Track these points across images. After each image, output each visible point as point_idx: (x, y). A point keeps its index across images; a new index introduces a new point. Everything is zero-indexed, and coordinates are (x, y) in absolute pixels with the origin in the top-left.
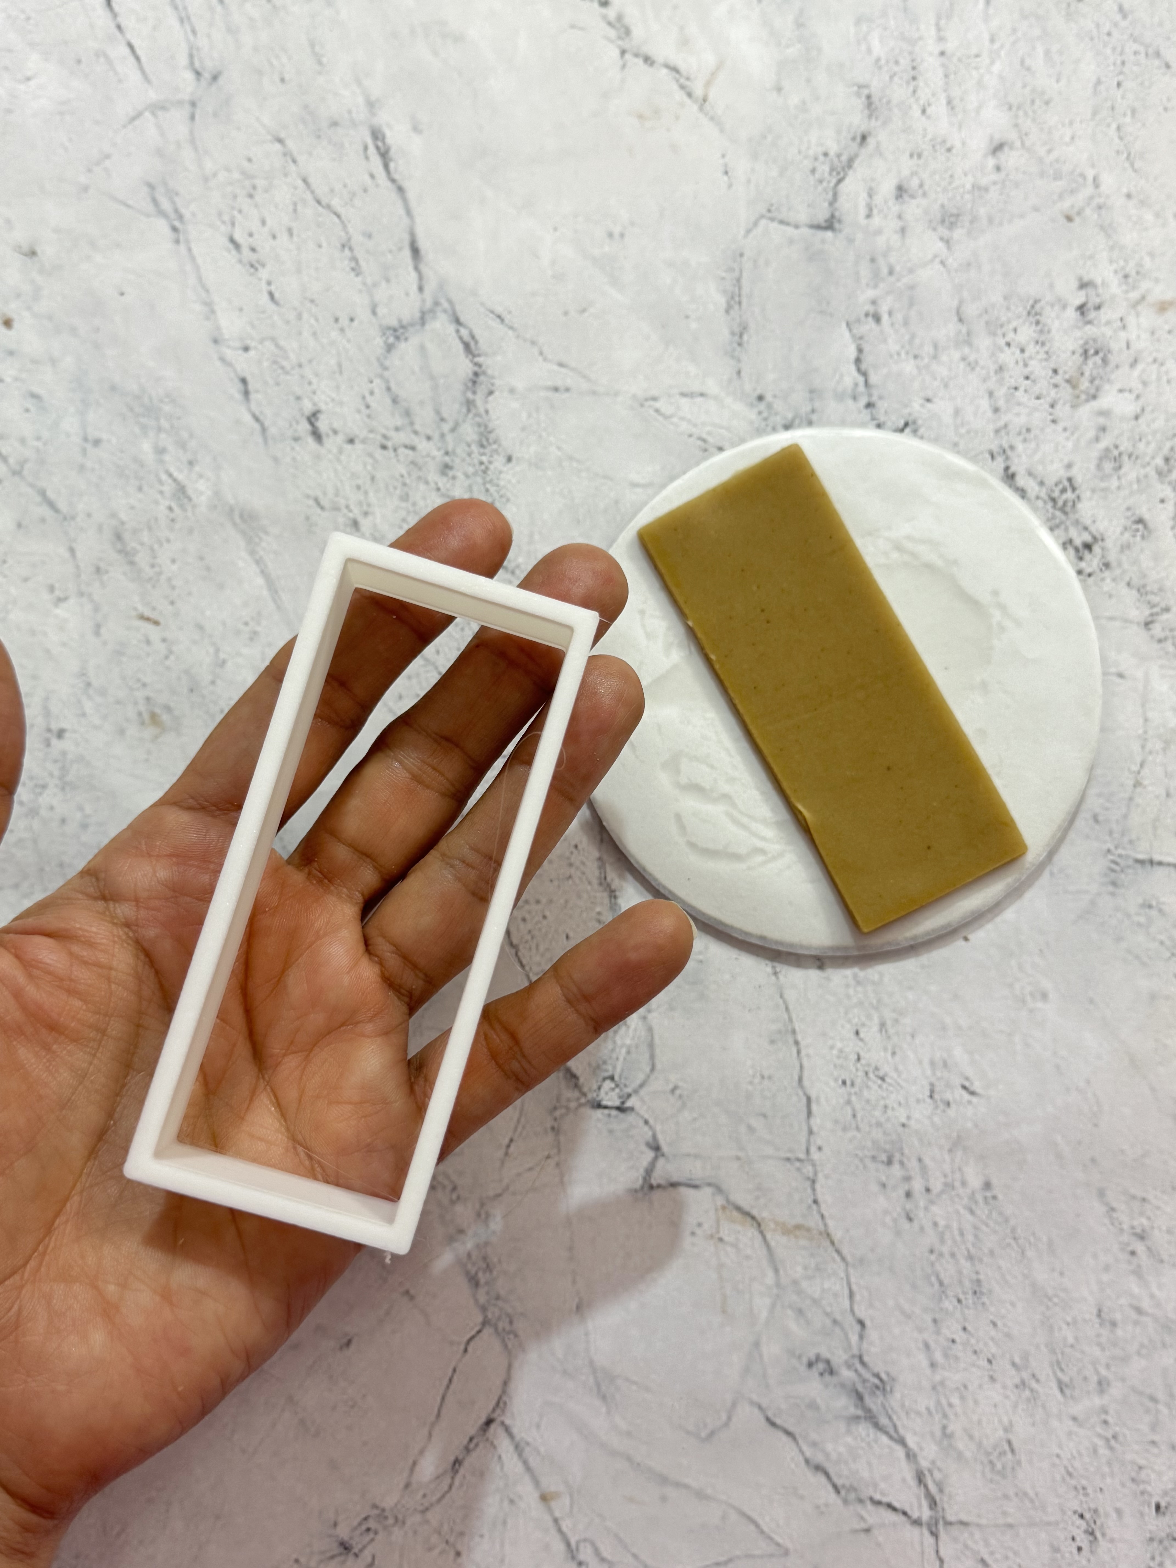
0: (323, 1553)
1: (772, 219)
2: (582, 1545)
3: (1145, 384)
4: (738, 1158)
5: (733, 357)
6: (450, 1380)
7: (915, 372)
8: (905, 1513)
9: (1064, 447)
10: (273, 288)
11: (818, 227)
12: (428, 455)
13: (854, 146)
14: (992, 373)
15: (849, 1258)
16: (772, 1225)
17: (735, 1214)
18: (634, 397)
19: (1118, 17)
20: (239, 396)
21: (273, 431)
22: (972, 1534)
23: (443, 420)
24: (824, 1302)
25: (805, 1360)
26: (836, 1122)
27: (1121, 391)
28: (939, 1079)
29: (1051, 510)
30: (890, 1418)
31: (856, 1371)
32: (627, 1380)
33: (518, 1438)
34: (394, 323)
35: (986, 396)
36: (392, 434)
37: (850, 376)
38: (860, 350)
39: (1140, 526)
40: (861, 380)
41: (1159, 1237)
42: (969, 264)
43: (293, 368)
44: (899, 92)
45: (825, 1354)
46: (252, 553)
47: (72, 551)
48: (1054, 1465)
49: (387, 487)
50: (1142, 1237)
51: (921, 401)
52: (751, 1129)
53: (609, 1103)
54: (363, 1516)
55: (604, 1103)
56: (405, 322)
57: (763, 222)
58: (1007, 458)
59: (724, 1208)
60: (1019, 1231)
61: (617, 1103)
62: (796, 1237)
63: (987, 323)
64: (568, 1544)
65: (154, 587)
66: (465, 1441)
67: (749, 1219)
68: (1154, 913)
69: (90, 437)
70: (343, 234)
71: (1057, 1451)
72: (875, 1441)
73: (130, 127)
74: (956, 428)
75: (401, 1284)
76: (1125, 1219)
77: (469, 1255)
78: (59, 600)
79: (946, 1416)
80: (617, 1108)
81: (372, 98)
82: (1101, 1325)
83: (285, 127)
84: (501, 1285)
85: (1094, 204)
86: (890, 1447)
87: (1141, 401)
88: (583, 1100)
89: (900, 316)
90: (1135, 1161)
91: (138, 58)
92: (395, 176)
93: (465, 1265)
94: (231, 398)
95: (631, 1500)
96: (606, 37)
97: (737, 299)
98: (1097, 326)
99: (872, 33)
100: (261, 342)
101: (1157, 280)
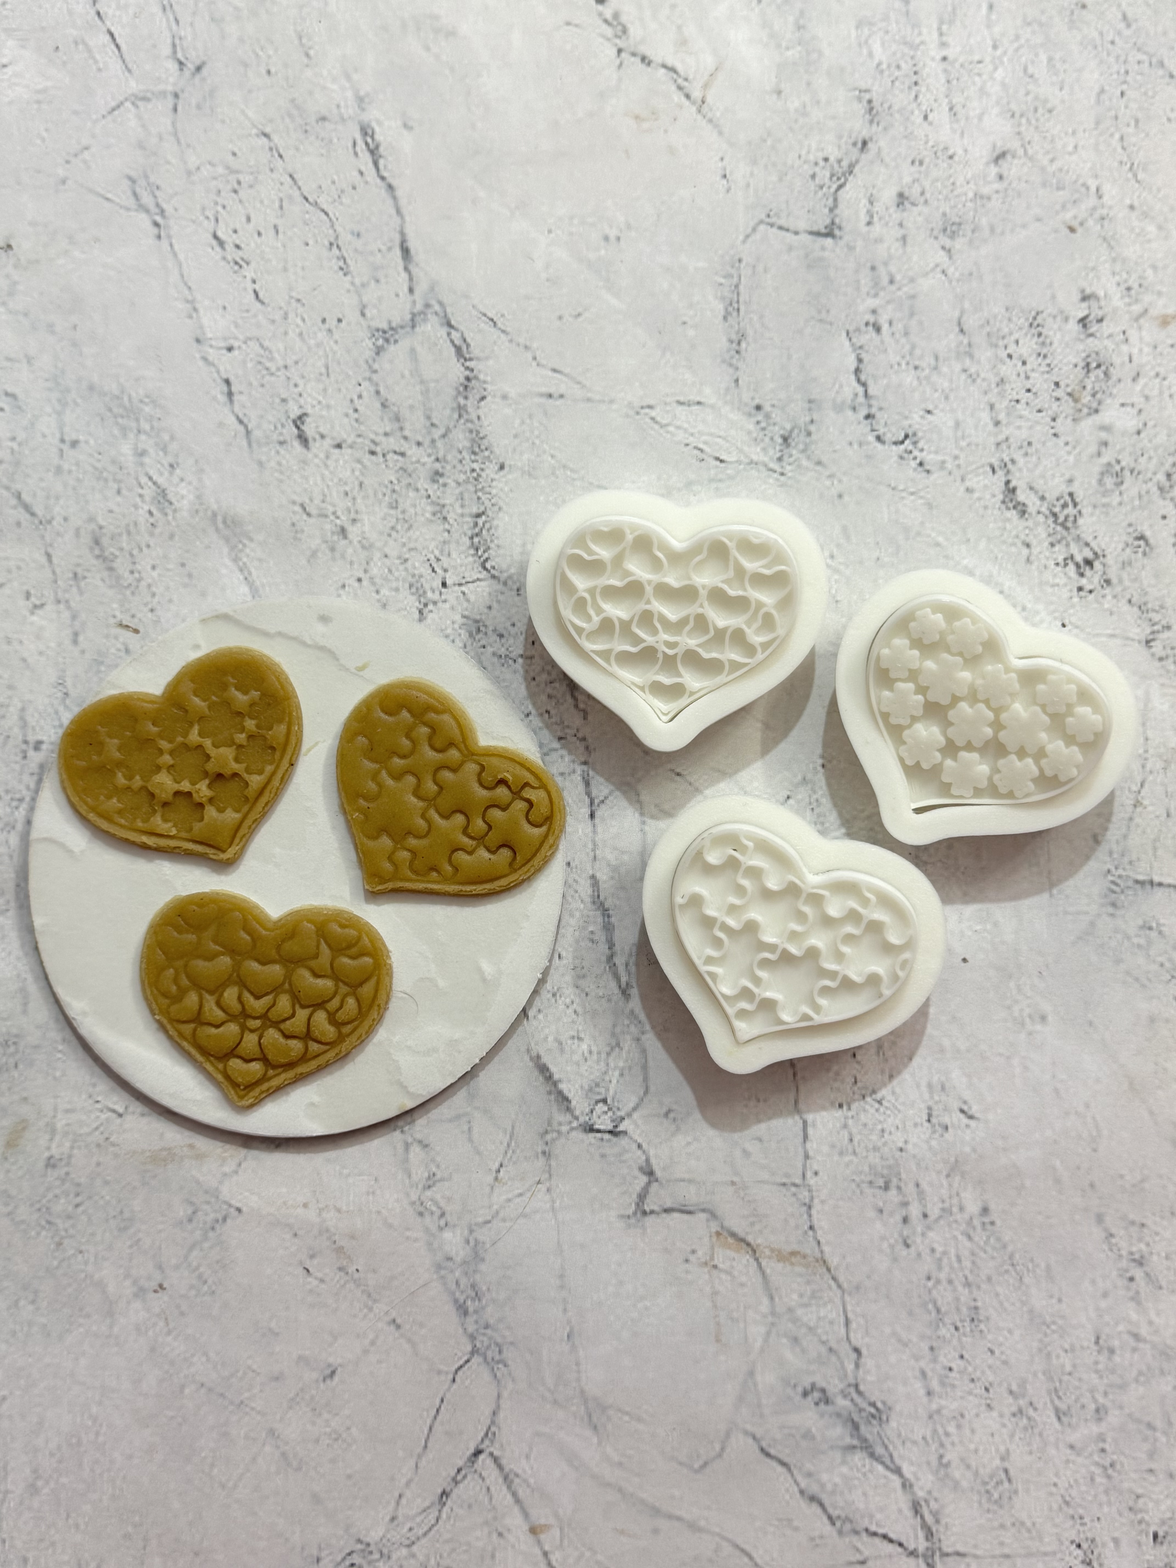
1: (772, 225)
3: (1147, 398)
4: (733, 1183)
5: (731, 365)
6: (438, 1412)
7: (915, 383)
8: (901, 1545)
9: (1065, 461)
10: (257, 287)
11: (818, 234)
12: (418, 462)
13: (855, 153)
14: (993, 386)
15: (845, 1286)
16: (767, 1252)
17: (730, 1240)
18: (630, 405)
19: (1122, 26)
20: (222, 398)
21: (257, 434)
22: (968, 1566)
23: (433, 425)
24: (819, 1331)
25: (800, 1390)
26: (833, 1146)
27: (1123, 405)
28: (936, 1103)
29: (1052, 525)
30: (886, 1448)
31: (852, 1400)
32: (620, 1410)
33: (507, 1470)
34: (385, 326)
35: (987, 409)
36: (380, 439)
37: (850, 386)
38: (860, 360)
39: (1142, 543)
40: (860, 390)
41: (1156, 1262)
42: (971, 274)
43: (278, 369)
44: (900, 98)
45: (821, 1382)
46: (236, 560)
47: (49, 556)
48: (1051, 1494)
49: (375, 494)
50: (1140, 1263)
51: (923, 413)
52: (746, 1153)
53: (602, 1127)
54: (347, 1551)
55: (596, 1127)
56: (394, 325)
57: (762, 227)
58: (1008, 472)
59: (718, 1234)
60: (1017, 1256)
61: (610, 1127)
62: (792, 1264)
63: (989, 334)
65: (133, 593)
66: (454, 1472)
67: (744, 1246)
68: (1154, 934)
69: (67, 438)
70: (331, 231)
71: (1055, 1480)
72: (871, 1471)
73: (109, 118)
74: (956, 441)
75: (387, 1313)
76: (1123, 1244)
77: (457, 1283)
78: (36, 607)
79: (942, 1445)
80: (610, 1132)
81: (362, 93)
82: (1099, 1352)
83: (271, 121)
84: (491, 1314)
85: (1097, 215)
86: (885, 1477)
87: (1143, 416)
88: (575, 1124)
89: (900, 326)
90: (1134, 1186)
91: (118, 47)
92: (385, 174)
93: (453, 1294)
94: (215, 398)
95: (622, 1532)
96: (602, 35)
97: (736, 306)
98: (1100, 339)
99: (874, 37)
100: (245, 342)
101: (1160, 294)
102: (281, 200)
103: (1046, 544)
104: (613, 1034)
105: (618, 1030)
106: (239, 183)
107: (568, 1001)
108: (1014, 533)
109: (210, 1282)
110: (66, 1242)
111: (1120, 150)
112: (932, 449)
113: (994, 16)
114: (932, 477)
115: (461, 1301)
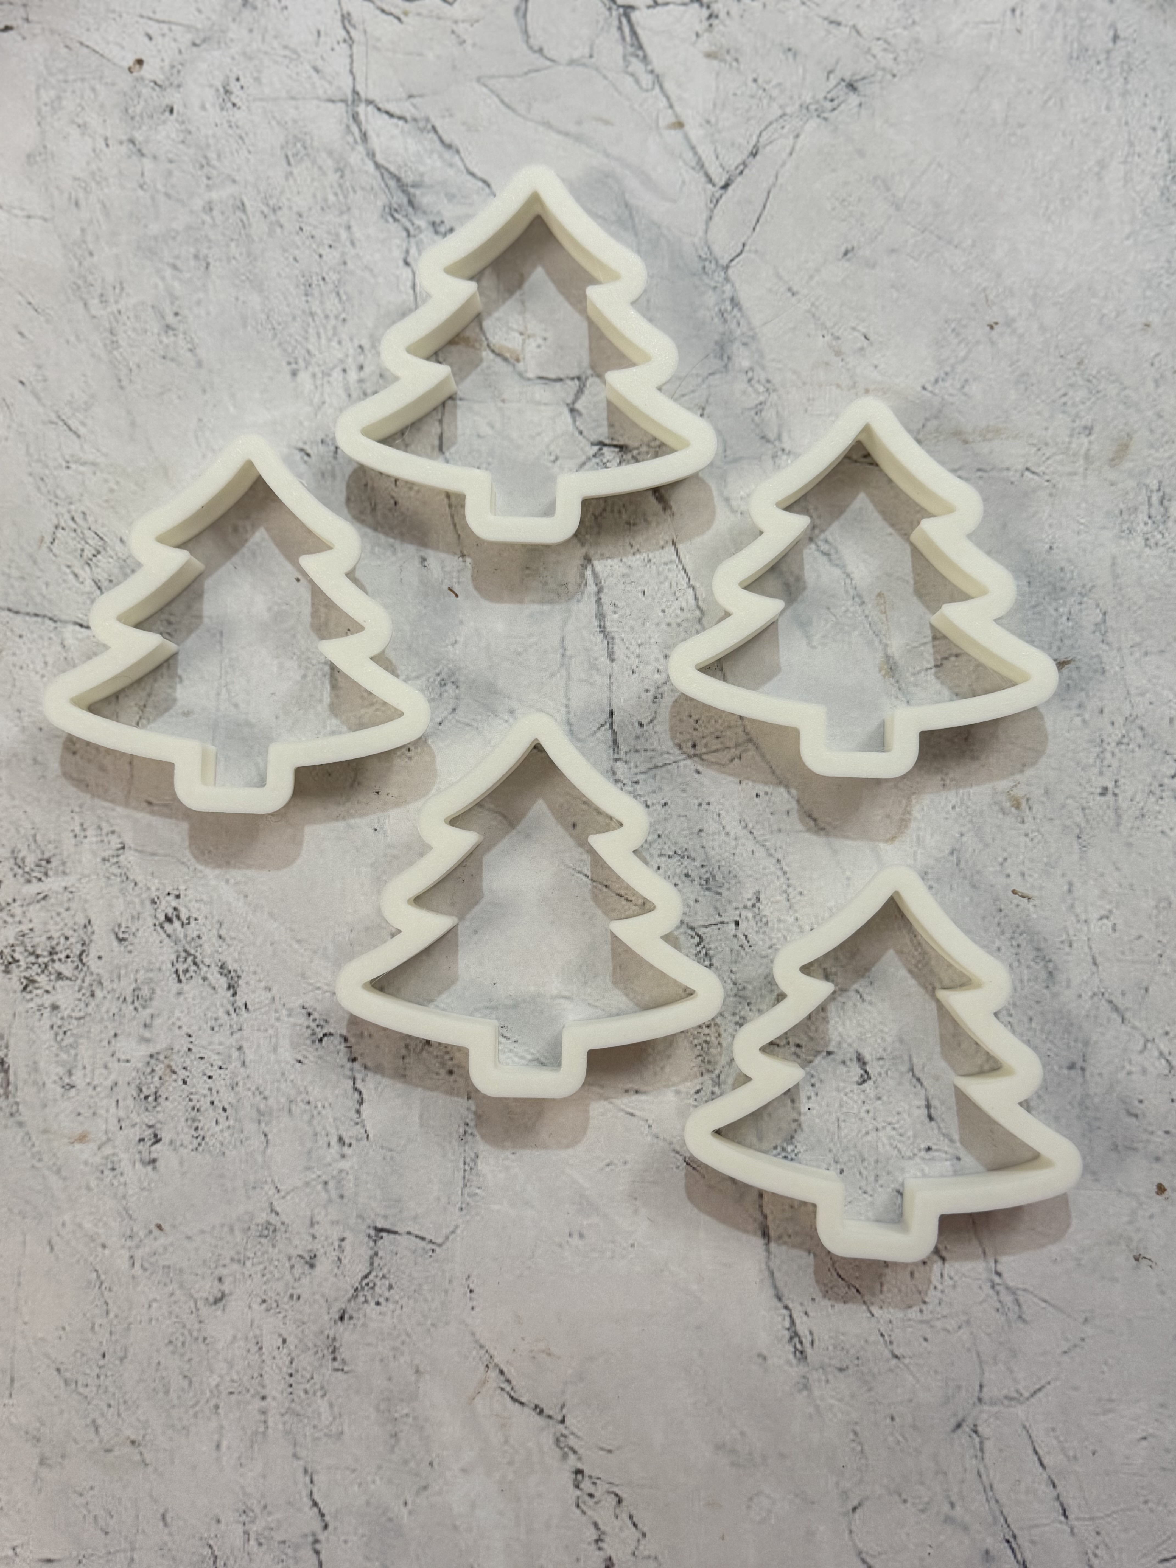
0: (871, 83)
1: (431, 1242)
2: (650, 86)
3: (106, 1067)
4: (503, 401)
6: (758, 221)
7: (310, 1089)
8: (379, 109)
9: (182, 1012)
11: (388, 1231)
13: (351, 1308)
14: (241, 1084)
16: (477, 345)
17: (508, 355)
19: (100, 1422)
21: (904, 1068)
22: (325, 92)
26: (418, 430)
27: (128, 1061)
28: (329, 462)
29: (198, 954)
30: (387, 185)
31: (413, 224)
32: (605, 220)
33: (701, 174)
35: (247, 1063)
37: (368, 1089)
38: (358, 1112)
39: (121, 935)
40: (359, 1085)
41: (155, 327)
42: (254, 1188)
43: (884, 1128)
44: (305, 1361)
45: (438, 239)
47: (1095, 963)
48: (254, 145)
50: (168, 327)
51: (305, 1061)
52: (491, 424)
53: (612, 448)
54: (836, 112)
55: (617, 449)
57: (439, 1241)
58: (233, 1004)
59: (518, 360)
60: (270, 335)
61: (605, 449)
63: (242, 1132)
64: (661, 87)
65: (1018, 927)
66: (746, 172)
67: (496, 348)
69: (1080, 1072)
71: (250, 156)
72: (400, 167)
73: (1043, 1382)
74: (277, 1036)
75: (799, 301)
76: (181, 342)
77: (739, 324)
78: (1107, 918)
79: (340, 186)
80: (605, 445)
81: (805, 1393)
82: (206, 257)
83: (891, 1370)
84: (711, 298)
85: (137, 1240)
86: (389, 162)
87: (111, 1049)
88: (635, 452)
89: (321, 1143)
90: (170, 390)
91: (1036, 1452)
92: (785, 1312)
93: (743, 316)
94: (943, 1103)
95: (607, 122)
96: (578, 1437)
97: (467, 1167)
98: (143, 1122)
99: (327, 1423)
100: (915, 1155)
101: (86, 1163)
102: (881, 1292)
103: (204, 938)
104: (600, 526)
105: (595, 530)
106: (921, 1311)
107: (638, 556)
108: (232, 949)
109: (949, 330)
110: (1074, 365)
111: (110, 1302)
112: (298, 1028)
113: (216, 1437)
114: (300, 1002)
115: (736, 310)
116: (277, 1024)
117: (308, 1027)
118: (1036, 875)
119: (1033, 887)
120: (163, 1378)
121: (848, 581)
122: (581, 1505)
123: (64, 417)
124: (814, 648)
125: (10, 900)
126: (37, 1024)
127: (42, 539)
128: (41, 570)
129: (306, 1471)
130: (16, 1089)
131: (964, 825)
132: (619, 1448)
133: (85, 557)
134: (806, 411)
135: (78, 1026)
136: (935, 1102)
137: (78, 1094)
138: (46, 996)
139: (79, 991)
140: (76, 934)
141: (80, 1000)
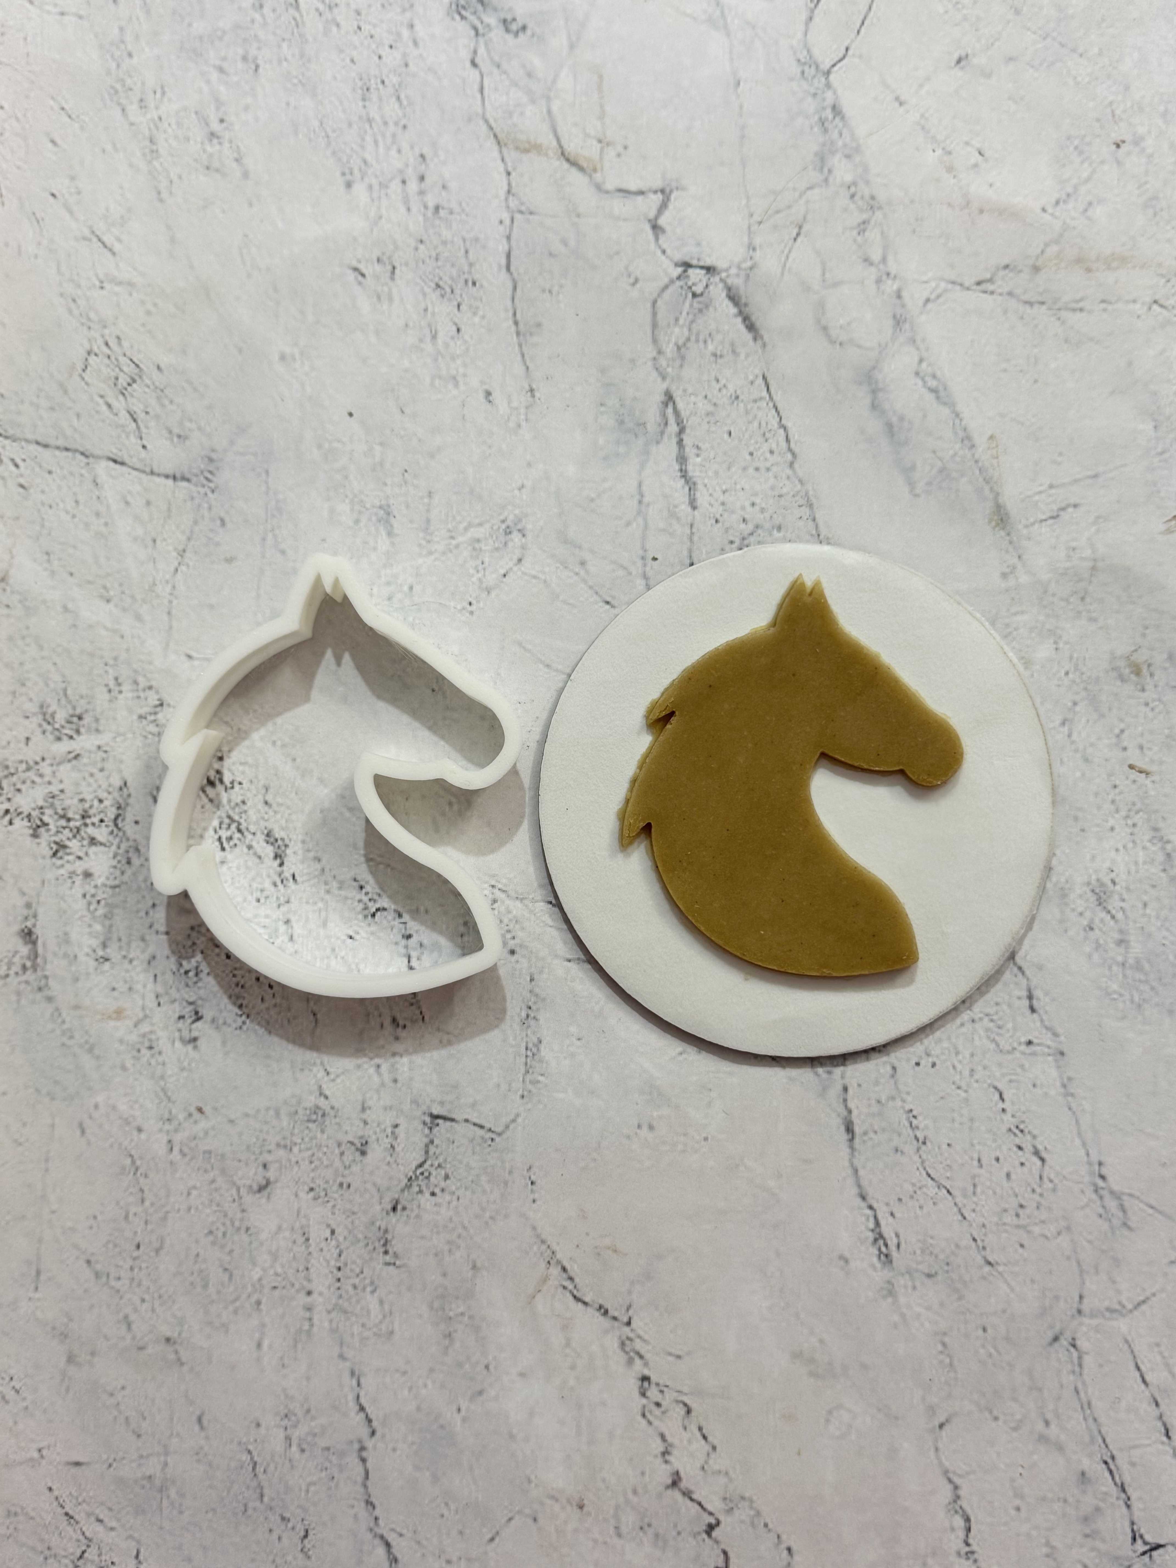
1: (490, 1130)
3: (142, 939)
4: (578, 216)
5: (537, 995)
6: (863, 22)
7: (362, 966)
10: (1001, 1105)
11: (445, 1118)
13: (404, 1199)
15: (481, 122)
16: (551, 153)
17: (585, 165)
19: (133, 1317)
24: (507, 83)
25: (529, 32)
26: (484, 247)
27: (167, 933)
28: (386, 284)
29: (242, 821)
31: (482, 22)
32: (694, 19)
41: (197, 135)
44: (355, 1254)
45: (509, 38)
50: (213, 135)
51: (357, 937)
52: (565, 243)
53: (698, 271)
55: (703, 272)
57: (499, 1129)
58: (280, 875)
59: (595, 170)
60: (323, 144)
61: (691, 271)
62: (529, 142)
65: (1134, 804)
67: (572, 159)
68: (176, 430)
70: (925, 1157)
73: (1147, 1294)
74: (326, 909)
75: (908, 112)
76: (227, 151)
77: (841, 135)
80: (691, 266)
81: (890, 1300)
82: (255, 59)
83: (984, 1278)
84: (810, 106)
85: (175, 1124)
87: (148, 921)
88: (724, 275)
89: (373, 1023)
90: (213, 203)
91: (1138, 1369)
92: (869, 1212)
93: (844, 126)
94: (1047, 994)
96: (645, 1341)
97: (529, 1053)
98: (183, 999)
99: (377, 1321)
100: (1014, 1049)
101: (121, 1041)
102: (974, 1193)
103: (249, 803)
104: (683, 358)
105: (678, 363)
106: (1017, 1215)
107: (724, 391)
108: (278, 816)
109: (1071, 148)
111: (146, 1189)
112: (349, 902)
113: (257, 1335)
114: (352, 874)
115: (837, 119)
116: (327, 897)
117: (360, 901)
118: (1156, 749)
119: (1152, 761)
120: (201, 1271)
121: (957, 422)
122: (647, 1414)
123: (98, 233)
124: (917, 496)
125: (38, 759)
126: (68, 892)
127: (73, 367)
128: (74, 401)
129: (352, 1373)
130: (45, 962)
131: (1077, 693)
132: (689, 1353)
133: (120, 387)
134: (914, 231)
135: (113, 896)
136: (1038, 993)
137: (112, 968)
138: (78, 863)
139: (114, 857)
140: (110, 797)
141: (115, 867)
